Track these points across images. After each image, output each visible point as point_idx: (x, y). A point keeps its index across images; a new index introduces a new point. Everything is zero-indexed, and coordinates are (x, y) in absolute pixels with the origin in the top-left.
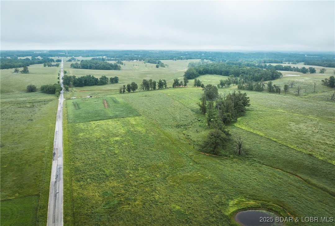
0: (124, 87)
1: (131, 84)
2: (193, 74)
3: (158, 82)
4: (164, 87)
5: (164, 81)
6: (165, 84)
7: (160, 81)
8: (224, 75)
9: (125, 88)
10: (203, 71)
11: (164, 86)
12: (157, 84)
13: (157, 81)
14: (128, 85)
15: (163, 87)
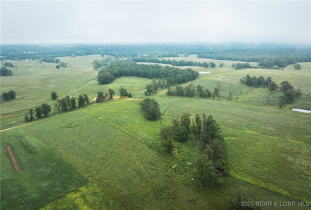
0: (31, 112)
1: (41, 107)
2: (109, 77)
3: (77, 99)
4: (86, 104)
5: (86, 95)
6: (87, 99)
7: (80, 97)
8: (142, 77)
9: (33, 113)
10: (118, 73)
11: (86, 102)
12: (77, 101)
13: (77, 97)
14: (36, 109)
15: (84, 104)
